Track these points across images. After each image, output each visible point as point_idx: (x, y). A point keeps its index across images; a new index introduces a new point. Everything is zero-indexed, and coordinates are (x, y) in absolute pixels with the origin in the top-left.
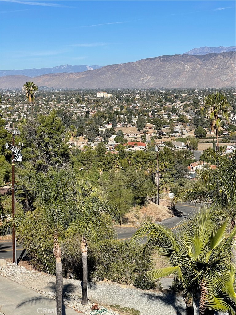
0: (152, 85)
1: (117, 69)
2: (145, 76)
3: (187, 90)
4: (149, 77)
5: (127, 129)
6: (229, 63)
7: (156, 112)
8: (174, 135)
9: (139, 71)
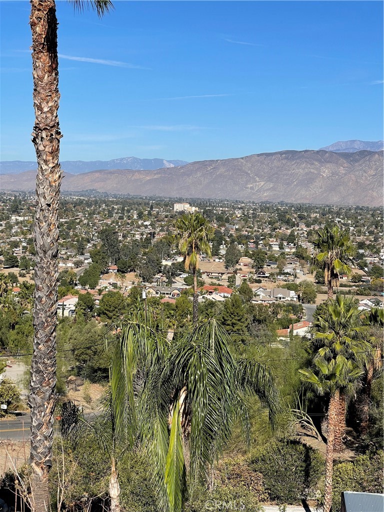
0: (266, 197)
1: (211, 167)
2: (256, 182)
3: (320, 208)
4: (262, 183)
5: (208, 265)
7: (262, 239)
8: (281, 278)
9: (247, 173)
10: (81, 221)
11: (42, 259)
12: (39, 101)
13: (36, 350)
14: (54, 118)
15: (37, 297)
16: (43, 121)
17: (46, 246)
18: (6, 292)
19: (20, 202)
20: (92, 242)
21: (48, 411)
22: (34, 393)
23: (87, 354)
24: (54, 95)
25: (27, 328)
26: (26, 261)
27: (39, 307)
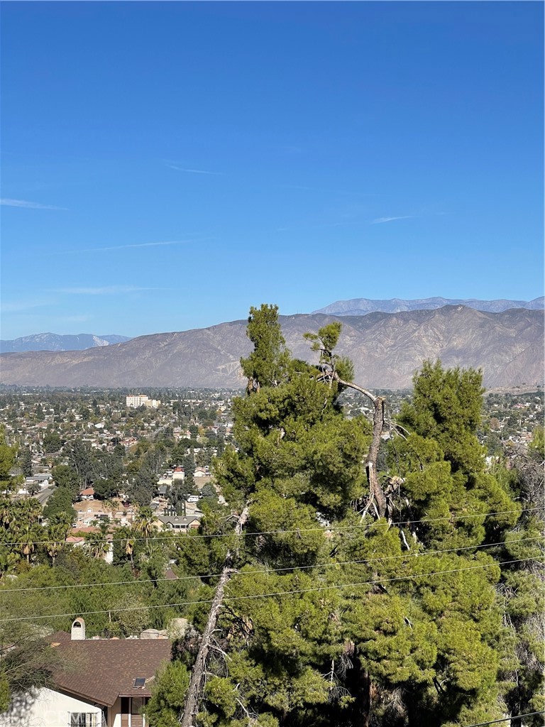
1: (165, 343)
2: (230, 361)
6: (416, 334)
9: (216, 349)
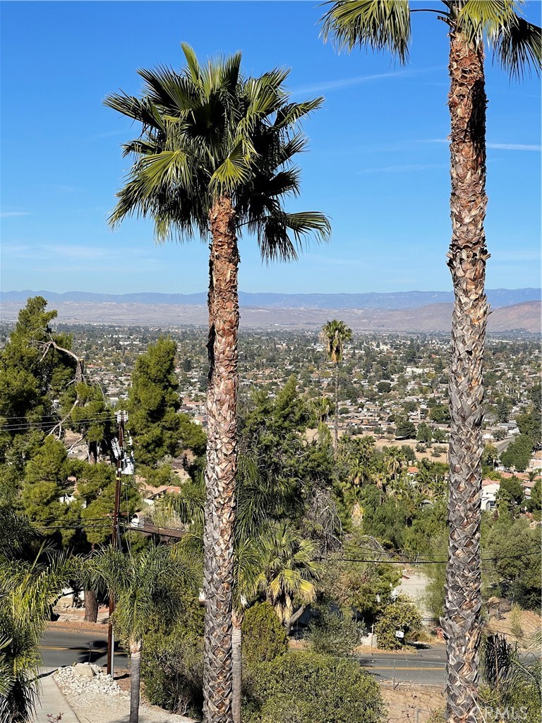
10: (504, 374)
11: (459, 428)
12: (458, 210)
13: (452, 557)
14: (478, 231)
15: (453, 481)
16: (463, 236)
17: (466, 410)
18: (400, 473)
19: (418, 347)
20: (520, 404)
21: (471, 645)
22: (450, 618)
23: (515, 567)
24: (480, 199)
25: (429, 524)
26: (426, 430)
27: (455, 496)
